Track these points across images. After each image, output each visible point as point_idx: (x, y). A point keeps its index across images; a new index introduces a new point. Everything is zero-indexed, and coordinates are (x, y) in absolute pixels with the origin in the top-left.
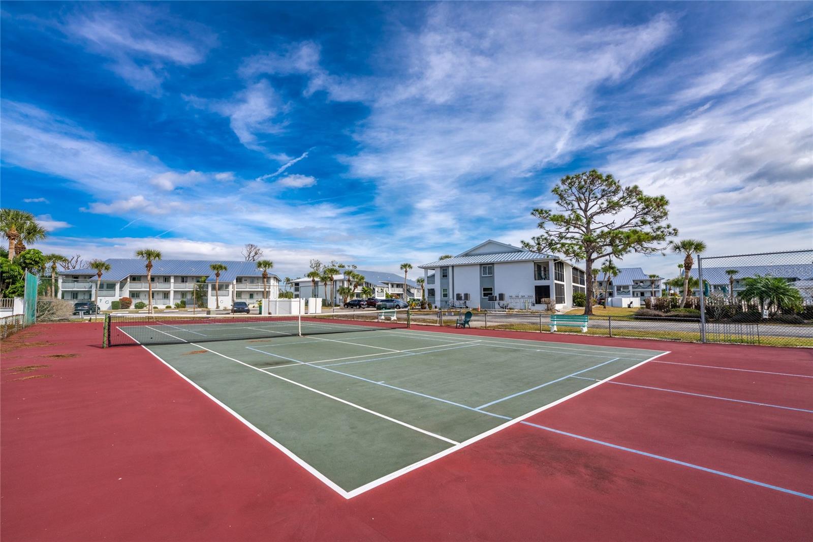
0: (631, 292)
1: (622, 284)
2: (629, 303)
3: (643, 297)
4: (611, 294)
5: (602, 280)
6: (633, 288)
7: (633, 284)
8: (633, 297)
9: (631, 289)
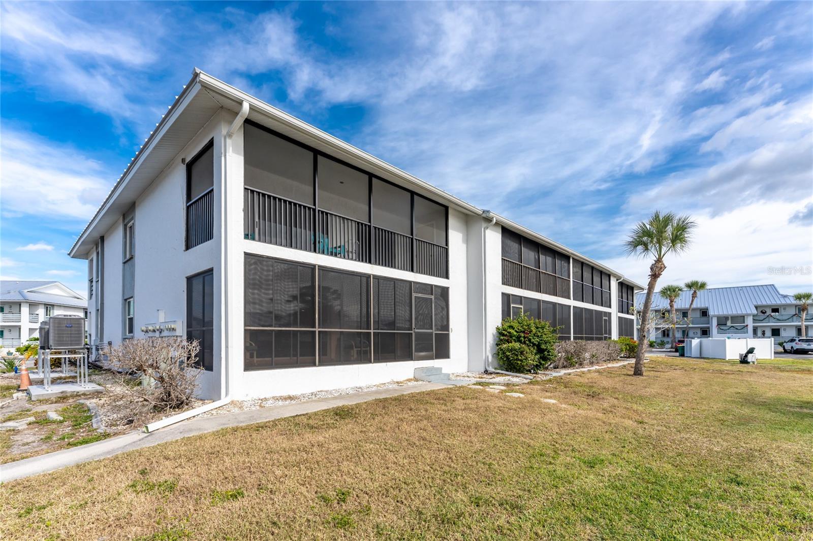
0: (750, 329)
1: (730, 313)
2: (744, 352)
3: (777, 337)
4: (705, 333)
5: (687, 306)
6: (755, 320)
7: (755, 312)
8: (754, 337)
9: (749, 322)
